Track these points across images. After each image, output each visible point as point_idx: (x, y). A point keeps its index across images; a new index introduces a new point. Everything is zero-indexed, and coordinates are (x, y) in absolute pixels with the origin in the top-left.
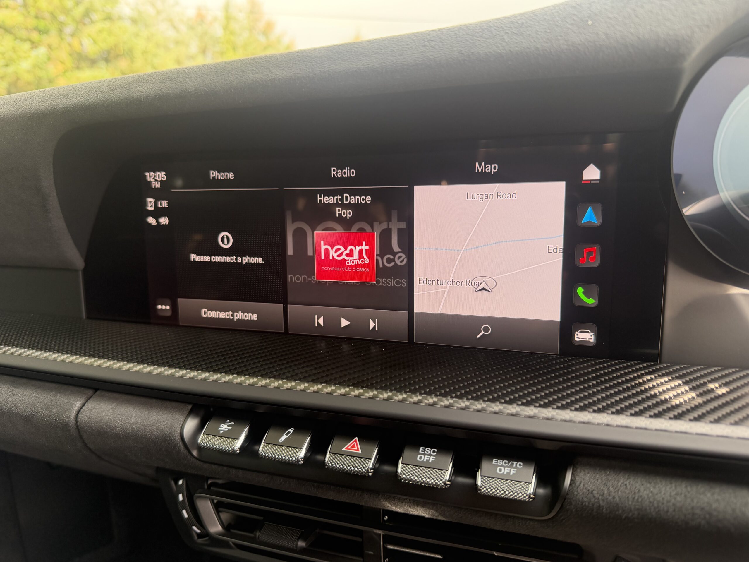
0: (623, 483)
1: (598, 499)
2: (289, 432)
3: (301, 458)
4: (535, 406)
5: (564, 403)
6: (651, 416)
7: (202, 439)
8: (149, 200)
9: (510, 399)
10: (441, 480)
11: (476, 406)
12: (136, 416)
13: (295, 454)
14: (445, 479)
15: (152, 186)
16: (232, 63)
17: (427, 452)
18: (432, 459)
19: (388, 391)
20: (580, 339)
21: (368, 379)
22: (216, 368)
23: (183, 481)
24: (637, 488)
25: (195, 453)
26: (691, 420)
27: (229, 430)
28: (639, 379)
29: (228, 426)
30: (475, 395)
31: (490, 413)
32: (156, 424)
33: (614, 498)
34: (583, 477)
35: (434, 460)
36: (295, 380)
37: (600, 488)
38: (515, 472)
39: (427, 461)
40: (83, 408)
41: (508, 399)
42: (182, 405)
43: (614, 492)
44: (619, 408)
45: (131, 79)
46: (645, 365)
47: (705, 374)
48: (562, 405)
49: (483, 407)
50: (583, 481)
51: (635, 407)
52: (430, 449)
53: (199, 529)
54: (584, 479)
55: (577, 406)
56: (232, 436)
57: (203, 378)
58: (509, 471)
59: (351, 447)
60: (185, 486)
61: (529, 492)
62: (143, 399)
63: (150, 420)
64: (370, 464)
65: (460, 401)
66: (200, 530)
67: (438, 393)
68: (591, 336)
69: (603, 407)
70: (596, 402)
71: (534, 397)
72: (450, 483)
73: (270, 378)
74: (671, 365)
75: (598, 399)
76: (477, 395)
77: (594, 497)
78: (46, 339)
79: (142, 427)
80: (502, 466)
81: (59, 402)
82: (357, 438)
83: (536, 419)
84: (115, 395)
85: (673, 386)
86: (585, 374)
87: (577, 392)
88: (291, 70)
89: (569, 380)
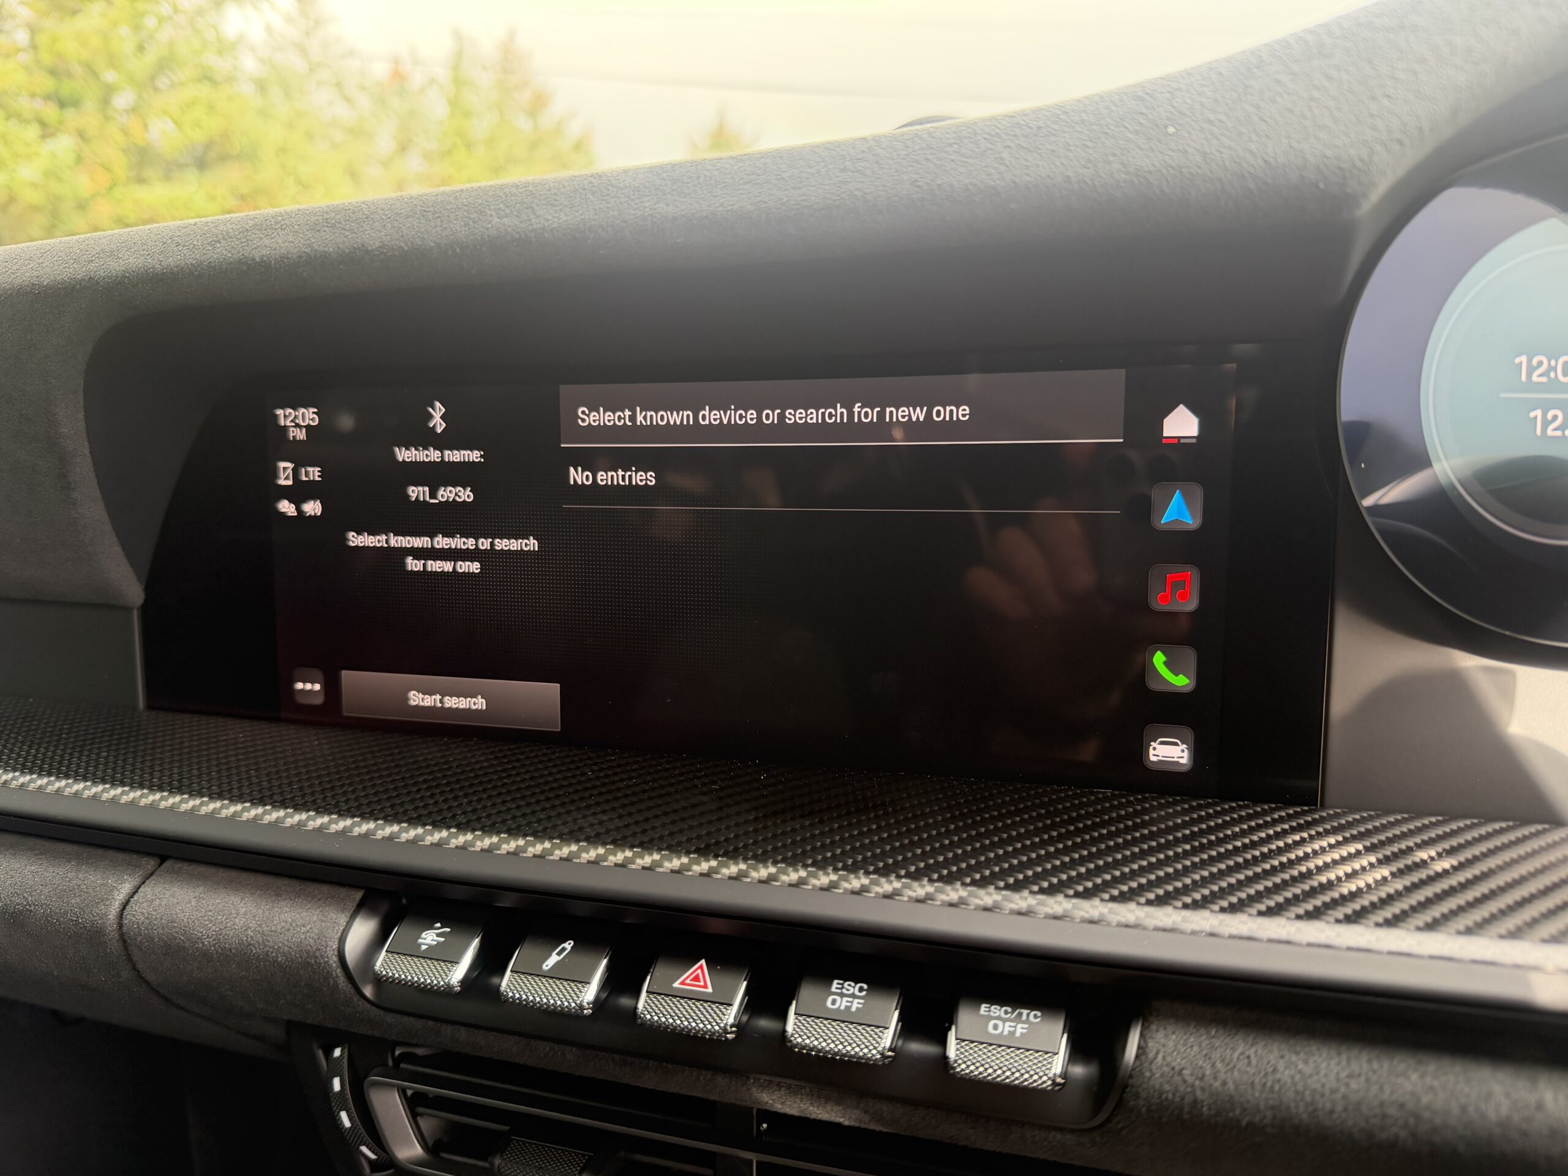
0: (1242, 1054)
1: (1193, 1086)
2: (564, 949)
3: (588, 1004)
4: (1067, 896)
5: (1125, 888)
6: (1299, 917)
7: (382, 962)
8: (282, 465)
9: (1017, 881)
10: (875, 1048)
11: (948, 895)
12: (245, 914)
13: (576, 994)
14: (882, 1045)
15: (289, 436)
16: (457, 194)
17: (848, 990)
18: (856, 1004)
19: (769, 864)
20: (1160, 758)
21: (727, 840)
22: (415, 816)
23: (342, 1051)
24: (1271, 1064)
25: (368, 991)
26: (1378, 925)
27: (438, 943)
28: (1277, 839)
29: (438, 935)
30: (945, 872)
31: (975, 909)
32: (289, 930)
33: (1224, 1083)
34: (1163, 1041)
35: (860, 1006)
36: (578, 841)
37: (1197, 1064)
38: (1025, 1031)
39: (848, 1008)
40: (136, 898)
41: (1011, 880)
42: (343, 891)
43: (1226, 1073)
44: (1234, 900)
45: (250, 222)
46: (1291, 812)
47: (1410, 830)
48: (1122, 893)
49: (960, 898)
50: (1162, 1050)
51: (1268, 898)
52: (853, 984)
53: (373, 1152)
54: (1164, 1045)
55: (1152, 896)
56: (445, 956)
57: (387, 835)
58: (1013, 1029)
59: (691, 980)
60: (345, 1061)
61: (1053, 1071)
62: (262, 879)
63: (275, 922)
64: (731, 1016)
65: (915, 884)
66: (376, 1154)
67: (872, 868)
68: (1183, 751)
69: (1204, 897)
70: (1190, 887)
71: (1064, 877)
72: (893, 1054)
73: (525, 835)
74: (1344, 812)
75: (1194, 882)
76: (950, 873)
77: (1185, 1081)
78: (59, 752)
79: (259, 938)
80: (999, 1018)
81: (85, 884)
82: (703, 962)
83: (1066, 921)
84: (202, 869)
85: (1345, 854)
86: (1169, 830)
87: (1151, 867)
88: (577, 211)
89: (1135, 842)
